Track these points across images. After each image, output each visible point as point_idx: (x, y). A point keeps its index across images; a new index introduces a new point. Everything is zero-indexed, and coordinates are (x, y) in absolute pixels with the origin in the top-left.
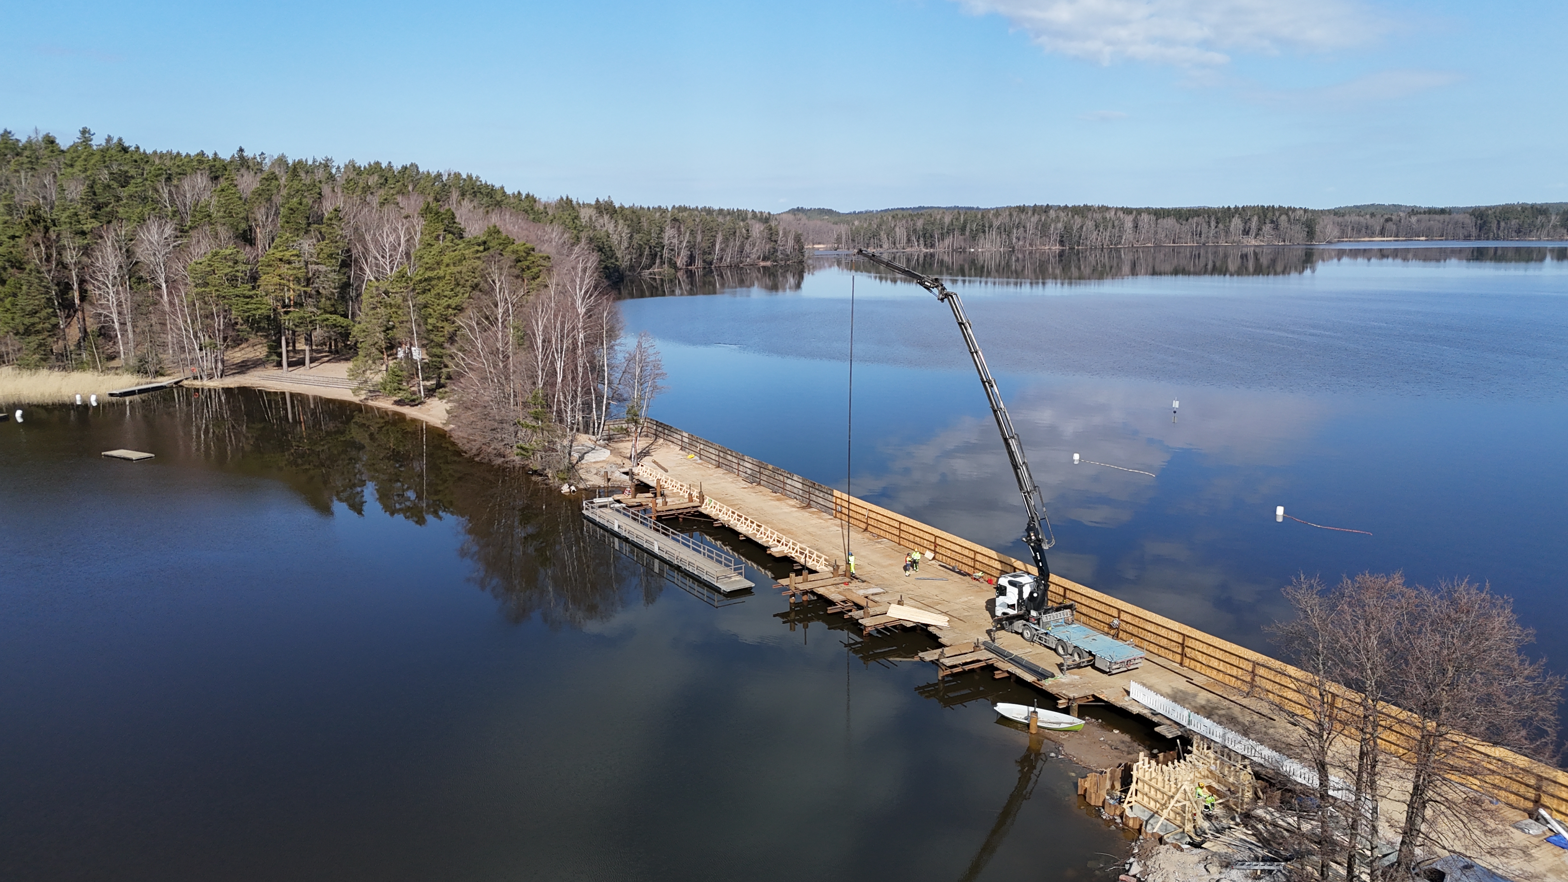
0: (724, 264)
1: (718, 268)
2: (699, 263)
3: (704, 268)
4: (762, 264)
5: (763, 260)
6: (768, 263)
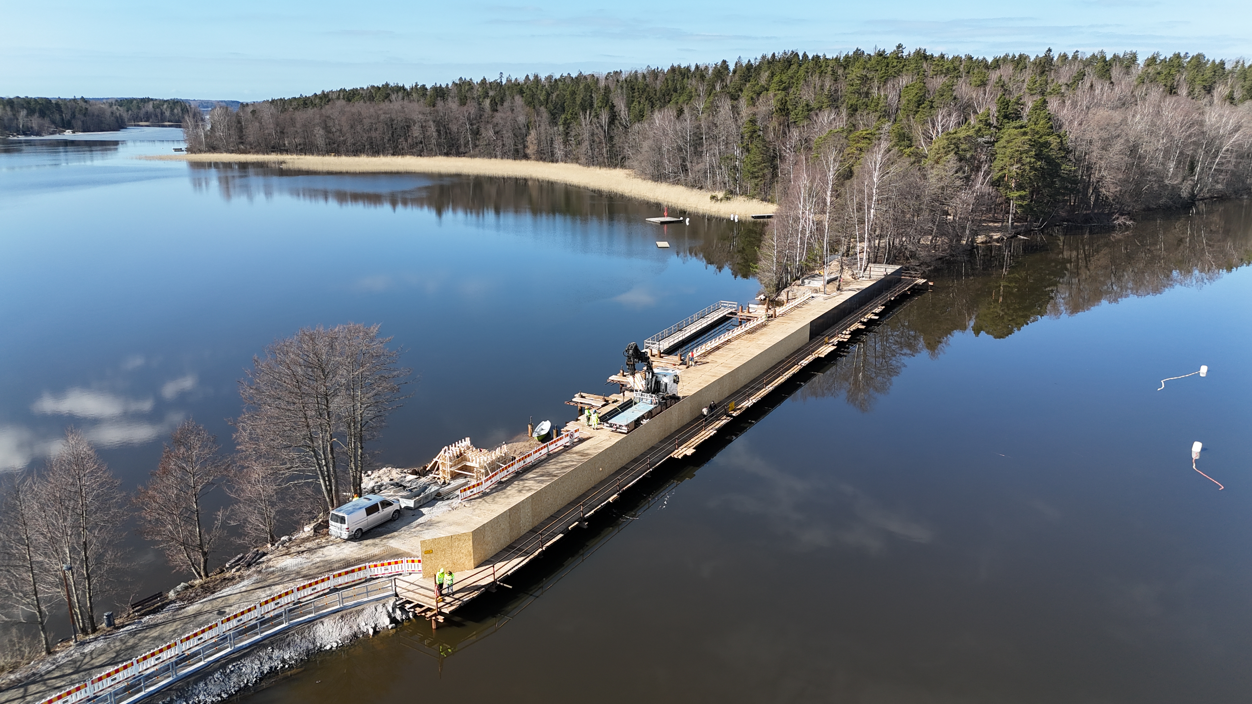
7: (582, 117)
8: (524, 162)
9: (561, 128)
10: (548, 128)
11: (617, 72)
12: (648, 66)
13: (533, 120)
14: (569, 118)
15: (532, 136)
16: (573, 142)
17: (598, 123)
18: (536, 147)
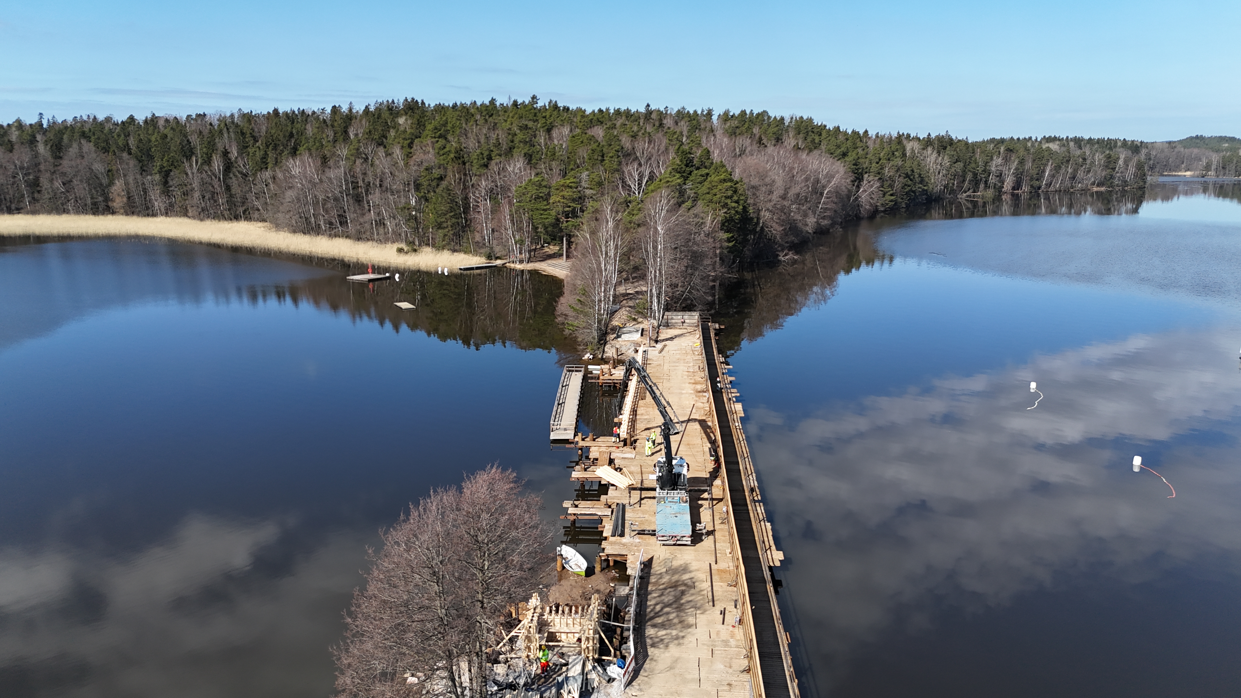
0: (1052, 188)
1: (1046, 193)
2: (1025, 188)
3: (1031, 192)
4: (1095, 189)
5: (1098, 186)
6: (1103, 189)
7: (187, 165)
8: (110, 217)
9: (157, 177)
10: (138, 176)
11: (200, 115)
12: (240, 109)
13: (114, 168)
14: (165, 165)
15: (118, 186)
16: (178, 193)
17: (211, 170)
18: (125, 199)
